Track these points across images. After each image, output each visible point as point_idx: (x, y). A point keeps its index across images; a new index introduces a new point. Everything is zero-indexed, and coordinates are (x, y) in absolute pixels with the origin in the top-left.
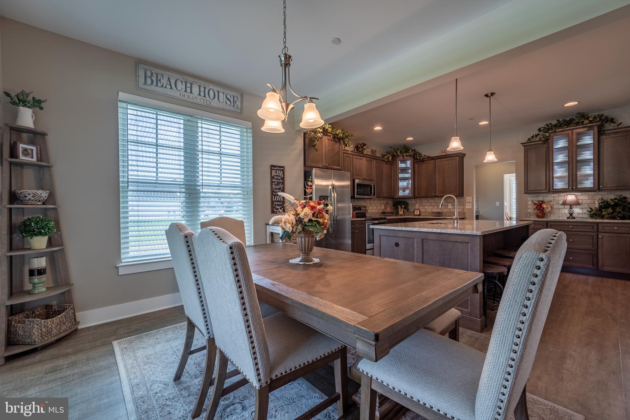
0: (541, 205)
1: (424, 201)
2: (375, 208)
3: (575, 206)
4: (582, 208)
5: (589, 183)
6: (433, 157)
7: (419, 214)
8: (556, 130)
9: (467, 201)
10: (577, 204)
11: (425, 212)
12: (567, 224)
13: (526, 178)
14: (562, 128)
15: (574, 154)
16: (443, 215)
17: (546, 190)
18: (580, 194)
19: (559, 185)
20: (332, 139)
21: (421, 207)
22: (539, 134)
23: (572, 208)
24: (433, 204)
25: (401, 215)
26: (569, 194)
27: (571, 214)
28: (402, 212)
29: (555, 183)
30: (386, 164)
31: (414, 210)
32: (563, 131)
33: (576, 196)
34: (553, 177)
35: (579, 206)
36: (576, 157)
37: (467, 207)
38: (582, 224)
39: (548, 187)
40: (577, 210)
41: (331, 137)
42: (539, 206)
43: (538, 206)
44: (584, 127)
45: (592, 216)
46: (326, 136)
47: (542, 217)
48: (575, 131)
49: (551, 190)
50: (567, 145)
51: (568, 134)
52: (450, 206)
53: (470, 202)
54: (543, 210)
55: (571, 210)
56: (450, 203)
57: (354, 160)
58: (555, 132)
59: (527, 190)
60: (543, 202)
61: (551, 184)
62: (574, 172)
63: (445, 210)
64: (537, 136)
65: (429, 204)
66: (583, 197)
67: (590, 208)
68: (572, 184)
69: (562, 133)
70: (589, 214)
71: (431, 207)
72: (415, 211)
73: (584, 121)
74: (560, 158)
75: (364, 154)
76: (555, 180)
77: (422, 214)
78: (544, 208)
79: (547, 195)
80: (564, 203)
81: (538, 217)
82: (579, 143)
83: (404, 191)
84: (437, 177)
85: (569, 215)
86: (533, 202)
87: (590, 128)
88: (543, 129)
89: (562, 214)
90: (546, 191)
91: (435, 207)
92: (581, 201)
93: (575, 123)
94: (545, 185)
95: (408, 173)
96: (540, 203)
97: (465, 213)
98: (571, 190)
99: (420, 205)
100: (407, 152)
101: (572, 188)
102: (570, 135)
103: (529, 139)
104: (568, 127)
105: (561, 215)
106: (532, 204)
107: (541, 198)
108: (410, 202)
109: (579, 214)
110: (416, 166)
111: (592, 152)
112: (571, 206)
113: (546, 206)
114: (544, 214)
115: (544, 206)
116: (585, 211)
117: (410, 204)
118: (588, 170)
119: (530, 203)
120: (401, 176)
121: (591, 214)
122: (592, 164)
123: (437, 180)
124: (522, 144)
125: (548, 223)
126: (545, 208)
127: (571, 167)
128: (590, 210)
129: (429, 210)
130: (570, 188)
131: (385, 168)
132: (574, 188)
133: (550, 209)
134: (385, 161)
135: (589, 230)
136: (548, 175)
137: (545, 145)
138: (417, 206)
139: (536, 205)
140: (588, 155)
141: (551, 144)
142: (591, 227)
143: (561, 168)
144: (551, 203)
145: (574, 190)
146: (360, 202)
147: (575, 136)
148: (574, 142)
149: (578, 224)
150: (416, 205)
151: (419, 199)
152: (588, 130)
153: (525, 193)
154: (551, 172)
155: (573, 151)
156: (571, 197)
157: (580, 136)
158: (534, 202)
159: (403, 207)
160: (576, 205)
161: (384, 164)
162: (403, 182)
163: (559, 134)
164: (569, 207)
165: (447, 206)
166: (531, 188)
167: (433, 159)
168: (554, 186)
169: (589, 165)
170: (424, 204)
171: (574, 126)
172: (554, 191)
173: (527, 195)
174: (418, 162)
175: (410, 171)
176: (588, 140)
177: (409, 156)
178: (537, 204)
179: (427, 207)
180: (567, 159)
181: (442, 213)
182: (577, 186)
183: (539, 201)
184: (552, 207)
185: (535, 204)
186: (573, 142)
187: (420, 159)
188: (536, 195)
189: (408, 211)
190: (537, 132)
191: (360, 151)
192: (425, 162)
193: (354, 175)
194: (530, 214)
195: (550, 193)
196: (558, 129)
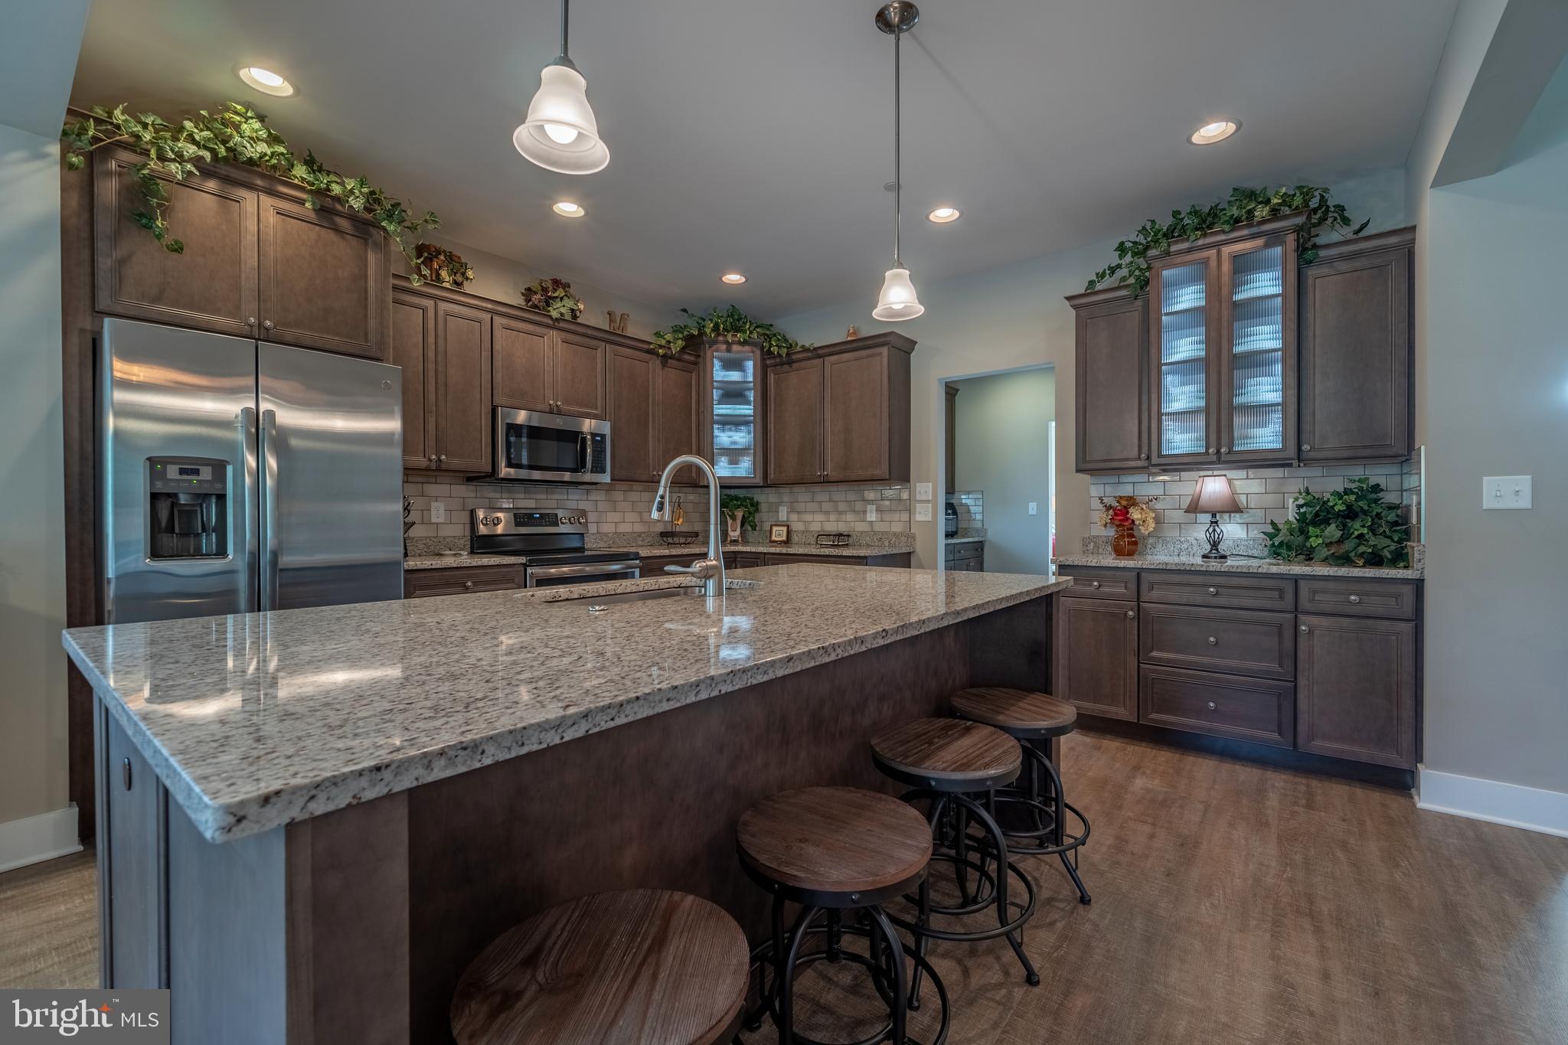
0: (1126, 508)
1: (802, 494)
2: (631, 517)
3: (1226, 516)
4: (1247, 524)
5: (1267, 436)
6: (815, 349)
7: (784, 538)
8: (1169, 246)
9: (918, 498)
10: (1234, 508)
11: (803, 532)
12: (1199, 579)
13: (1081, 419)
14: (1188, 239)
15: (1225, 332)
16: (851, 541)
17: (1139, 458)
18: (1242, 473)
19: (1180, 440)
20: (312, 216)
21: (794, 517)
22: (1119, 266)
23: (1216, 522)
24: (827, 506)
25: (735, 542)
26: (1210, 473)
27: (1215, 545)
28: (738, 532)
29: (1167, 435)
30: (664, 365)
31: (771, 526)
32: (1189, 251)
33: (1230, 481)
34: (1160, 414)
35: (1238, 515)
36: (1231, 345)
37: (919, 517)
38: (1244, 582)
39: (1145, 449)
40: (1233, 531)
41: (308, 205)
42: (1121, 514)
43: (1116, 514)
44: (1253, 237)
45: (1276, 552)
46: (263, 197)
47: (1130, 554)
48: (1226, 250)
49: (1155, 460)
50: (1203, 303)
51: (1206, 262)
52: (871, 511)
53: (928, 501)
54: (1132, 529)
55: (1214, 530)
56: (871, 502)
57: (497, 333)
58: (1168, 253)
59: (1085, 461)
60: (1132, 501)
61: (1154, 437)
62: (1224, 396)
63: (860, 527)
64: (1113, 270)
65: (813, 506)
66: (1250, 486)
67: (1273, 523)
68: (1219, 438)
69: (1189, 257)
70: (1269, 543)
71: (820, 517)
72: (775, 529)
73: (1254, 209)
74: (1184, 347)
75: (550, 316)
76: (1166, 423)
77: (795, 538)
78: (1133, 521)
79: (1143, 477)
80: (1194, 507)
81: (1119, 552)
82: (1238, 297)
83: (733, 462)
84: (828, 416)
85: (1208, 547)
86: (1102, 503)
87: (1274, 239)
88: (1131, 245)
89: (1188, 541)
90: (1139, 463)
91: (833, 517)
92: (1243, 498)
93: (1227, 222)
94: (1136, 441)
95: (748, 403)
96: (1124, 503)
97: (914, 538)
98: (1215, 458)
99: (791, 511)
100: (737, 330)
101: (1218, 452)
102: (1213, 263)
103: (1092, 283)
104: (1205, 235)
105: (1185, 546)
106: (1101, 506)
107: (1127, 490)
108: (764, 498)
109: (1237, 543)
110: (772, 378)
111: (1279, 327)
112: (1214, 515)
113: (1139, 516)
114: (1135, 543)
115: (1135, 514)
116: (1255, 533)
117: (763, 507)
118: (1267, 389)
119: (1096, 504)
120: (721, 410)
121: (1273, 545)
122: (1279, 368)
123: (828, 424)
124: (1068, 298)
125: (1143, 575)
126: (1137, 523)
127: (1214, 377)
128: (1270, 529)
129: (816, 527)
130: (1211, 451)
131: (661, 380)
132: (1223, 450)
133: (1152, 526)
134: (658, 355)
135: (1268, 604)
136: (1145, 406)
137: (1139, 303)
138: (783, 514)
139: (1111, 512)
140: (1266, 337)
141: (1152, 297)
142: (1276, 594)
143: (1183, 384)
144: (1159, 506)
145: (1223, 458)
146: (556, 497)
147: (1226, 267)
148: (1225, 291)
149: (1235, 581)
150: (780, 508)
151: (788, 490)
152: (1267, 246)
153: (1078, 471)
154: (1154, 396)
155: (1220, 319)
156: (1214, 486)
157: (1243, 267)
158: (1105, 500)
159: (739, 514)
160: (1230, 512)
161: (655, 363)
162: (730, 430)
163: (1179, 260)
164: (1207, 518)
165: (865, 512)
166: (1097, 452)
167: (819, 357)
168: (1164, 446)
169: (1271, 375)
170: (801, 507)
171: (1223, 232)
172: (1162, 461)
173: (1086, 477)
174: (775, 366)
175: (751, 395)
176: (1266, 285)
177: (745, 343)
178: (1115, 509)
179: (808, 517)
180: (1203, 353)
181: (849, 536)
182: (1231, 444)
183: (1121, 497)
184: (1158, 521)
185: (1109, 508)
186: (1220, 289)
187: (779, 355)
188: (1114, 479)
189: (754, 528)
190: (1115, 260)
191: (535, 306)
192: (795, 365)
193: (498, 391)
194: (1095, 543)
195: (1153, 470)
196: (1176, 242)
